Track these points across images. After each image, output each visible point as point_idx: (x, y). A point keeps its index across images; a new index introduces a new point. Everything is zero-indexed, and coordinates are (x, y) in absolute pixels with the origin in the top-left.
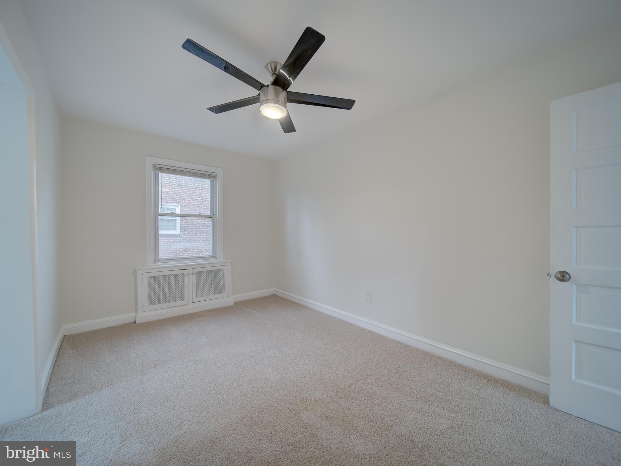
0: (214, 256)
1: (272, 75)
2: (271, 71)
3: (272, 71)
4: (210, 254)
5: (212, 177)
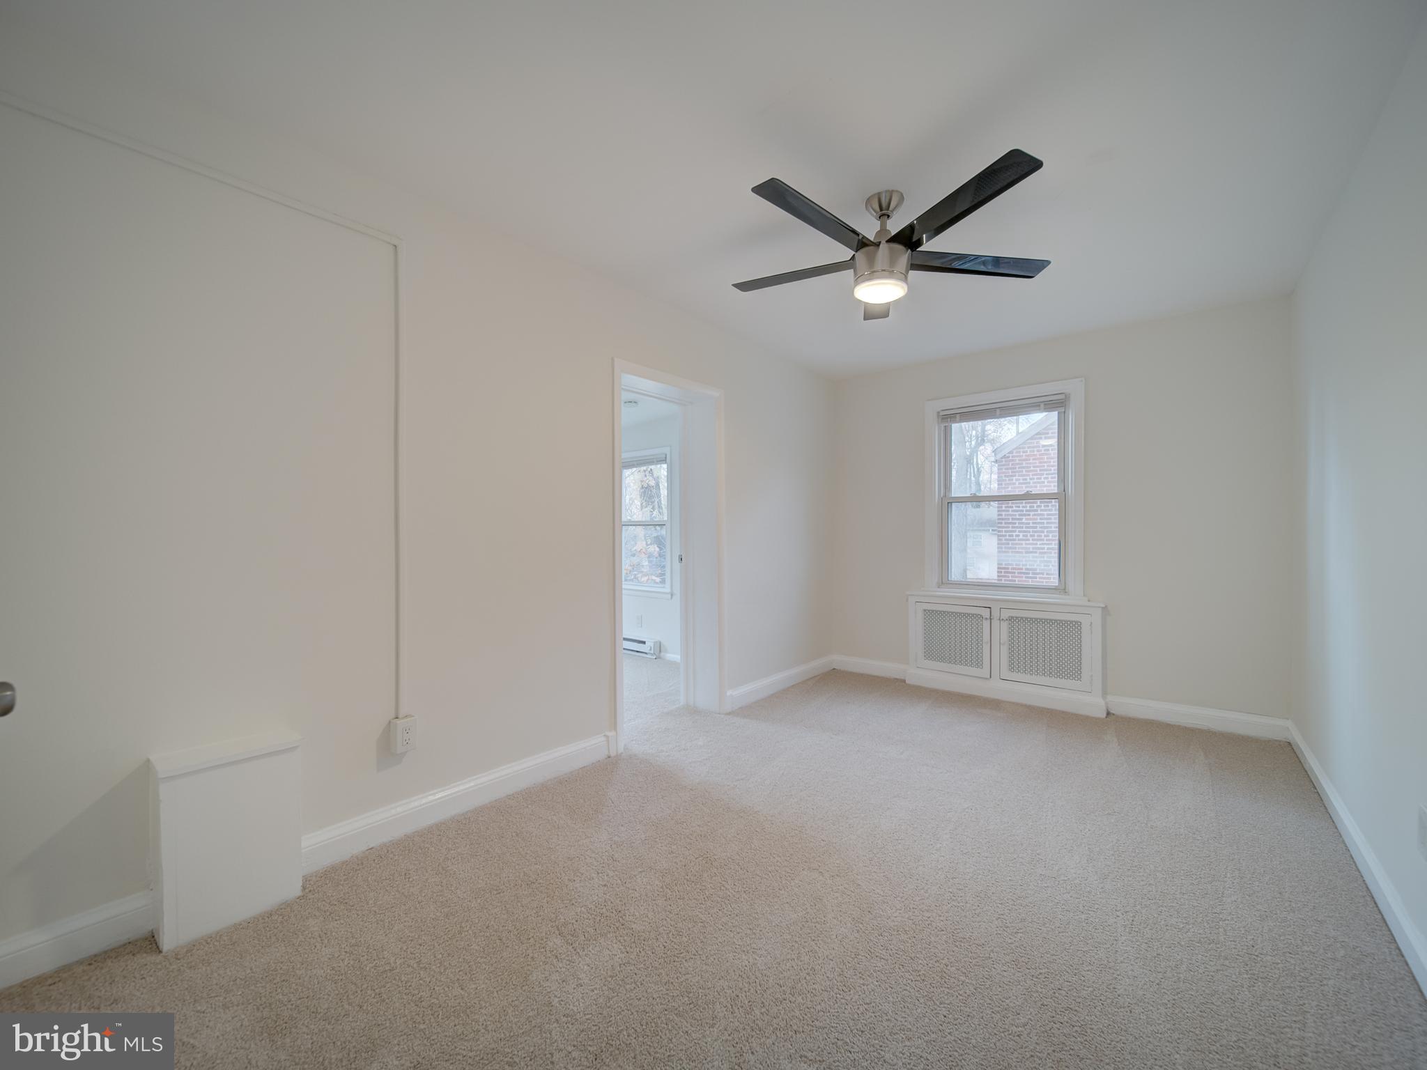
0: (1062, 589)
1: (880, 217)
2: (878, 210)
3: (881, 210)
4: (1054, 581)
5: (1056, 403)
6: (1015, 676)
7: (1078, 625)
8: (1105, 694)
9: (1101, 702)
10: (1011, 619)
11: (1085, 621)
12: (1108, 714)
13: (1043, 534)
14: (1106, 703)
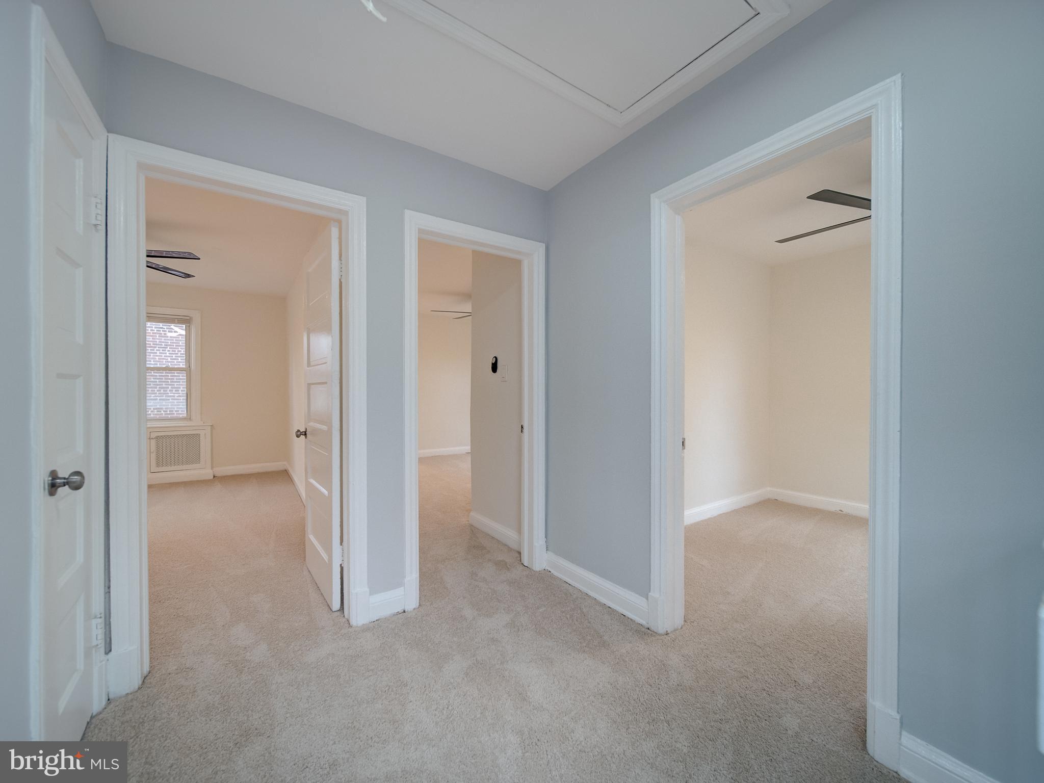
0: (189, 418)
6: (160, 469)
7: (199, 435)
8: (212, 468)
9: (211, 471)
10: (157, 438)
11: (202, 433)
12: (214, 477)
13: (156, 390)
14: (213, 472)
